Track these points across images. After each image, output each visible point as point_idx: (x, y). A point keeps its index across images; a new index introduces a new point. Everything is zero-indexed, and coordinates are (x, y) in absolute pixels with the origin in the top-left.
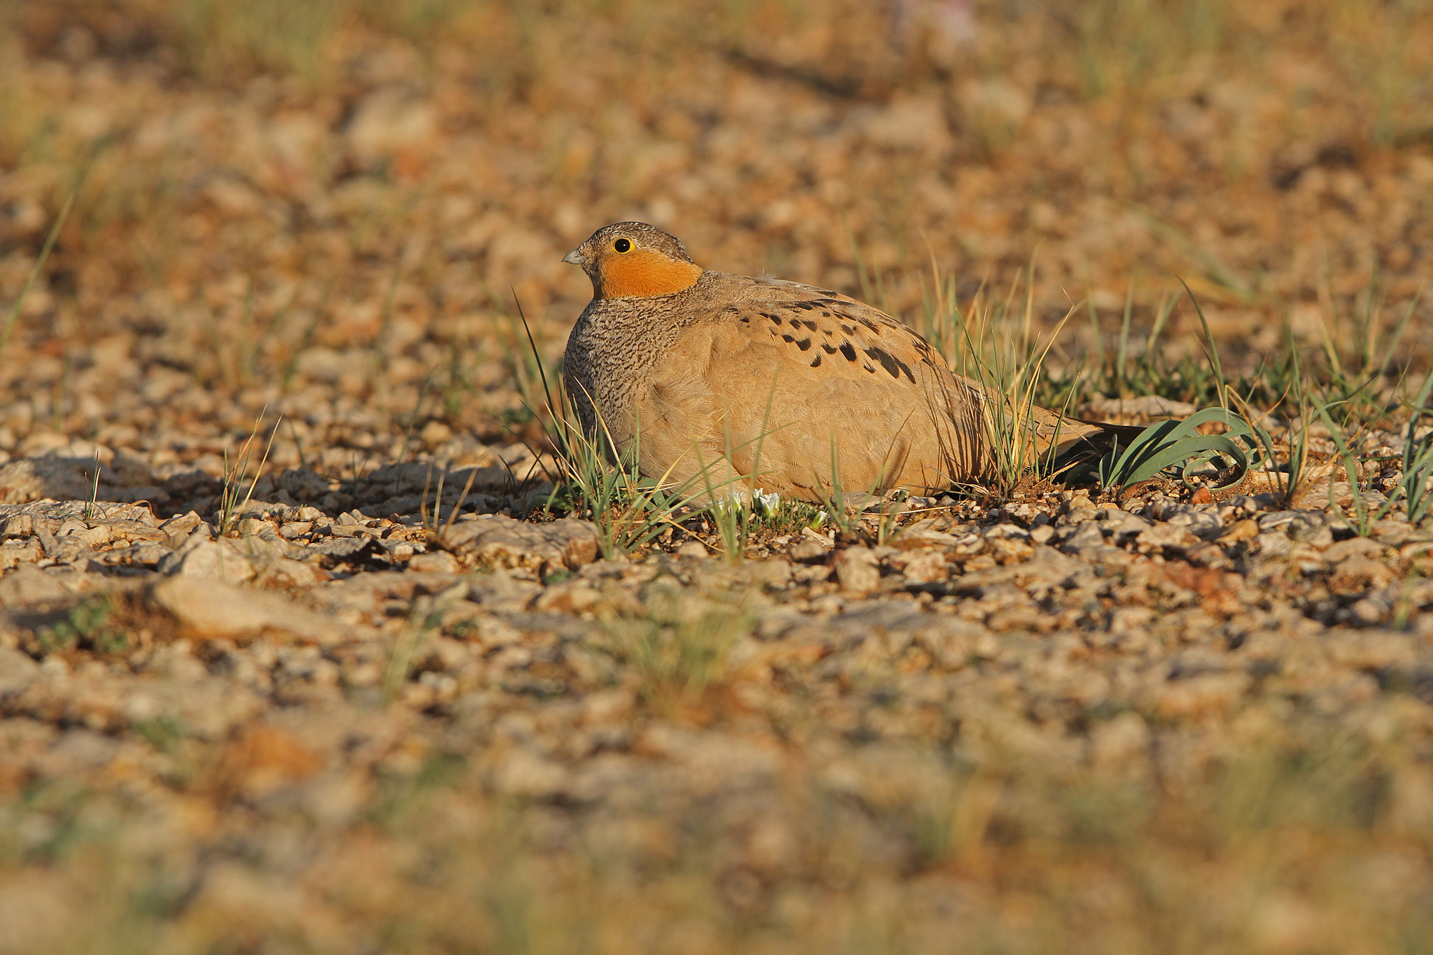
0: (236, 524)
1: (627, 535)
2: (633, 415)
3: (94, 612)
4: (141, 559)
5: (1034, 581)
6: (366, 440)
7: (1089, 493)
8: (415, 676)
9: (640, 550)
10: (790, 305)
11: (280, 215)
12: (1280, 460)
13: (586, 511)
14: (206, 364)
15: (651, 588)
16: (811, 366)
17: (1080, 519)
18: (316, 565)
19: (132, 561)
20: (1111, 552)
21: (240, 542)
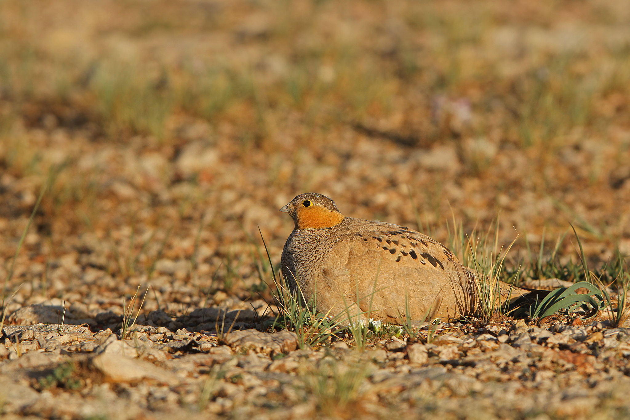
0: (129, 334)
1: (311, 340)
2: (313, 284)
3: (65, 370)
4: (85, 349)
5: (499, 359)
6: (188, 300)
7: (525, 321)
8: (214, 399)
9: (317, 346)
10: (386, 233)
11: (145, 199)
12: (614, 307)
13: (292, 327)
14: (113, 266)
15: (322, 362)
16: (396, 261)
17: (520, 332)
18: (167, 352)
19: (81, 350)
20: (535, 347)
21: (131, 342)
